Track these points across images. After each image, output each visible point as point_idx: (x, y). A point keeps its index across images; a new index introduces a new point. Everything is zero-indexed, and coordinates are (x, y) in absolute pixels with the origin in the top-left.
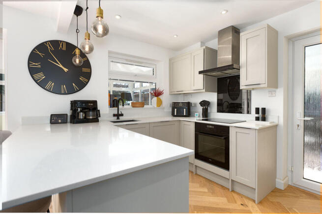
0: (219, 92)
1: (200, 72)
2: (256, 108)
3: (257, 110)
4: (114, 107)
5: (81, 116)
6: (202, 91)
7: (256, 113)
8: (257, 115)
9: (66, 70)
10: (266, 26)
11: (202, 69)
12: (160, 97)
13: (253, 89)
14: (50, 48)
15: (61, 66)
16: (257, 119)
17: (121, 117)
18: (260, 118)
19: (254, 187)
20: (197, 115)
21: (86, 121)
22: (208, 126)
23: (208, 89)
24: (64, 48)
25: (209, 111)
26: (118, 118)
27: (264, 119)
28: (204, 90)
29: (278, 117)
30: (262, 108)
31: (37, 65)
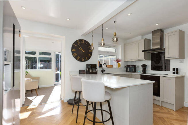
0: (152, 61)
1: (143, 51)
2: (173, 68)
3: (174, 69)
4: (100, 67)
5: (91, 71)
6: (143, 60)
7: (173, 71)
8: (174, 72)
9: (84, 51)
10: (179, 30)
11: (144, 50)
12: (120, 63)
13: (171, 59)
14: (79, 43)
15: (82, 50)
16: (174, 73)
17: (104, 72)
18: (175, 73)
19: (173, 104)
20: (139, 72)
21: (92, 73)
22: (148, 77)
23: (147, 59)
24: (83, 43)
25: (146, 70)
26: (103, 72)
27: (177, 73)
28: (145, 60)
29: (185, 72)
30: (176, 68)
31: (74, 50)
